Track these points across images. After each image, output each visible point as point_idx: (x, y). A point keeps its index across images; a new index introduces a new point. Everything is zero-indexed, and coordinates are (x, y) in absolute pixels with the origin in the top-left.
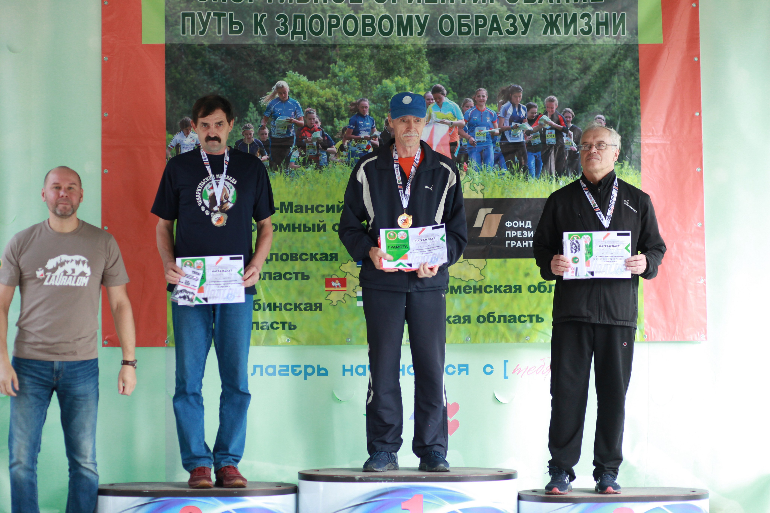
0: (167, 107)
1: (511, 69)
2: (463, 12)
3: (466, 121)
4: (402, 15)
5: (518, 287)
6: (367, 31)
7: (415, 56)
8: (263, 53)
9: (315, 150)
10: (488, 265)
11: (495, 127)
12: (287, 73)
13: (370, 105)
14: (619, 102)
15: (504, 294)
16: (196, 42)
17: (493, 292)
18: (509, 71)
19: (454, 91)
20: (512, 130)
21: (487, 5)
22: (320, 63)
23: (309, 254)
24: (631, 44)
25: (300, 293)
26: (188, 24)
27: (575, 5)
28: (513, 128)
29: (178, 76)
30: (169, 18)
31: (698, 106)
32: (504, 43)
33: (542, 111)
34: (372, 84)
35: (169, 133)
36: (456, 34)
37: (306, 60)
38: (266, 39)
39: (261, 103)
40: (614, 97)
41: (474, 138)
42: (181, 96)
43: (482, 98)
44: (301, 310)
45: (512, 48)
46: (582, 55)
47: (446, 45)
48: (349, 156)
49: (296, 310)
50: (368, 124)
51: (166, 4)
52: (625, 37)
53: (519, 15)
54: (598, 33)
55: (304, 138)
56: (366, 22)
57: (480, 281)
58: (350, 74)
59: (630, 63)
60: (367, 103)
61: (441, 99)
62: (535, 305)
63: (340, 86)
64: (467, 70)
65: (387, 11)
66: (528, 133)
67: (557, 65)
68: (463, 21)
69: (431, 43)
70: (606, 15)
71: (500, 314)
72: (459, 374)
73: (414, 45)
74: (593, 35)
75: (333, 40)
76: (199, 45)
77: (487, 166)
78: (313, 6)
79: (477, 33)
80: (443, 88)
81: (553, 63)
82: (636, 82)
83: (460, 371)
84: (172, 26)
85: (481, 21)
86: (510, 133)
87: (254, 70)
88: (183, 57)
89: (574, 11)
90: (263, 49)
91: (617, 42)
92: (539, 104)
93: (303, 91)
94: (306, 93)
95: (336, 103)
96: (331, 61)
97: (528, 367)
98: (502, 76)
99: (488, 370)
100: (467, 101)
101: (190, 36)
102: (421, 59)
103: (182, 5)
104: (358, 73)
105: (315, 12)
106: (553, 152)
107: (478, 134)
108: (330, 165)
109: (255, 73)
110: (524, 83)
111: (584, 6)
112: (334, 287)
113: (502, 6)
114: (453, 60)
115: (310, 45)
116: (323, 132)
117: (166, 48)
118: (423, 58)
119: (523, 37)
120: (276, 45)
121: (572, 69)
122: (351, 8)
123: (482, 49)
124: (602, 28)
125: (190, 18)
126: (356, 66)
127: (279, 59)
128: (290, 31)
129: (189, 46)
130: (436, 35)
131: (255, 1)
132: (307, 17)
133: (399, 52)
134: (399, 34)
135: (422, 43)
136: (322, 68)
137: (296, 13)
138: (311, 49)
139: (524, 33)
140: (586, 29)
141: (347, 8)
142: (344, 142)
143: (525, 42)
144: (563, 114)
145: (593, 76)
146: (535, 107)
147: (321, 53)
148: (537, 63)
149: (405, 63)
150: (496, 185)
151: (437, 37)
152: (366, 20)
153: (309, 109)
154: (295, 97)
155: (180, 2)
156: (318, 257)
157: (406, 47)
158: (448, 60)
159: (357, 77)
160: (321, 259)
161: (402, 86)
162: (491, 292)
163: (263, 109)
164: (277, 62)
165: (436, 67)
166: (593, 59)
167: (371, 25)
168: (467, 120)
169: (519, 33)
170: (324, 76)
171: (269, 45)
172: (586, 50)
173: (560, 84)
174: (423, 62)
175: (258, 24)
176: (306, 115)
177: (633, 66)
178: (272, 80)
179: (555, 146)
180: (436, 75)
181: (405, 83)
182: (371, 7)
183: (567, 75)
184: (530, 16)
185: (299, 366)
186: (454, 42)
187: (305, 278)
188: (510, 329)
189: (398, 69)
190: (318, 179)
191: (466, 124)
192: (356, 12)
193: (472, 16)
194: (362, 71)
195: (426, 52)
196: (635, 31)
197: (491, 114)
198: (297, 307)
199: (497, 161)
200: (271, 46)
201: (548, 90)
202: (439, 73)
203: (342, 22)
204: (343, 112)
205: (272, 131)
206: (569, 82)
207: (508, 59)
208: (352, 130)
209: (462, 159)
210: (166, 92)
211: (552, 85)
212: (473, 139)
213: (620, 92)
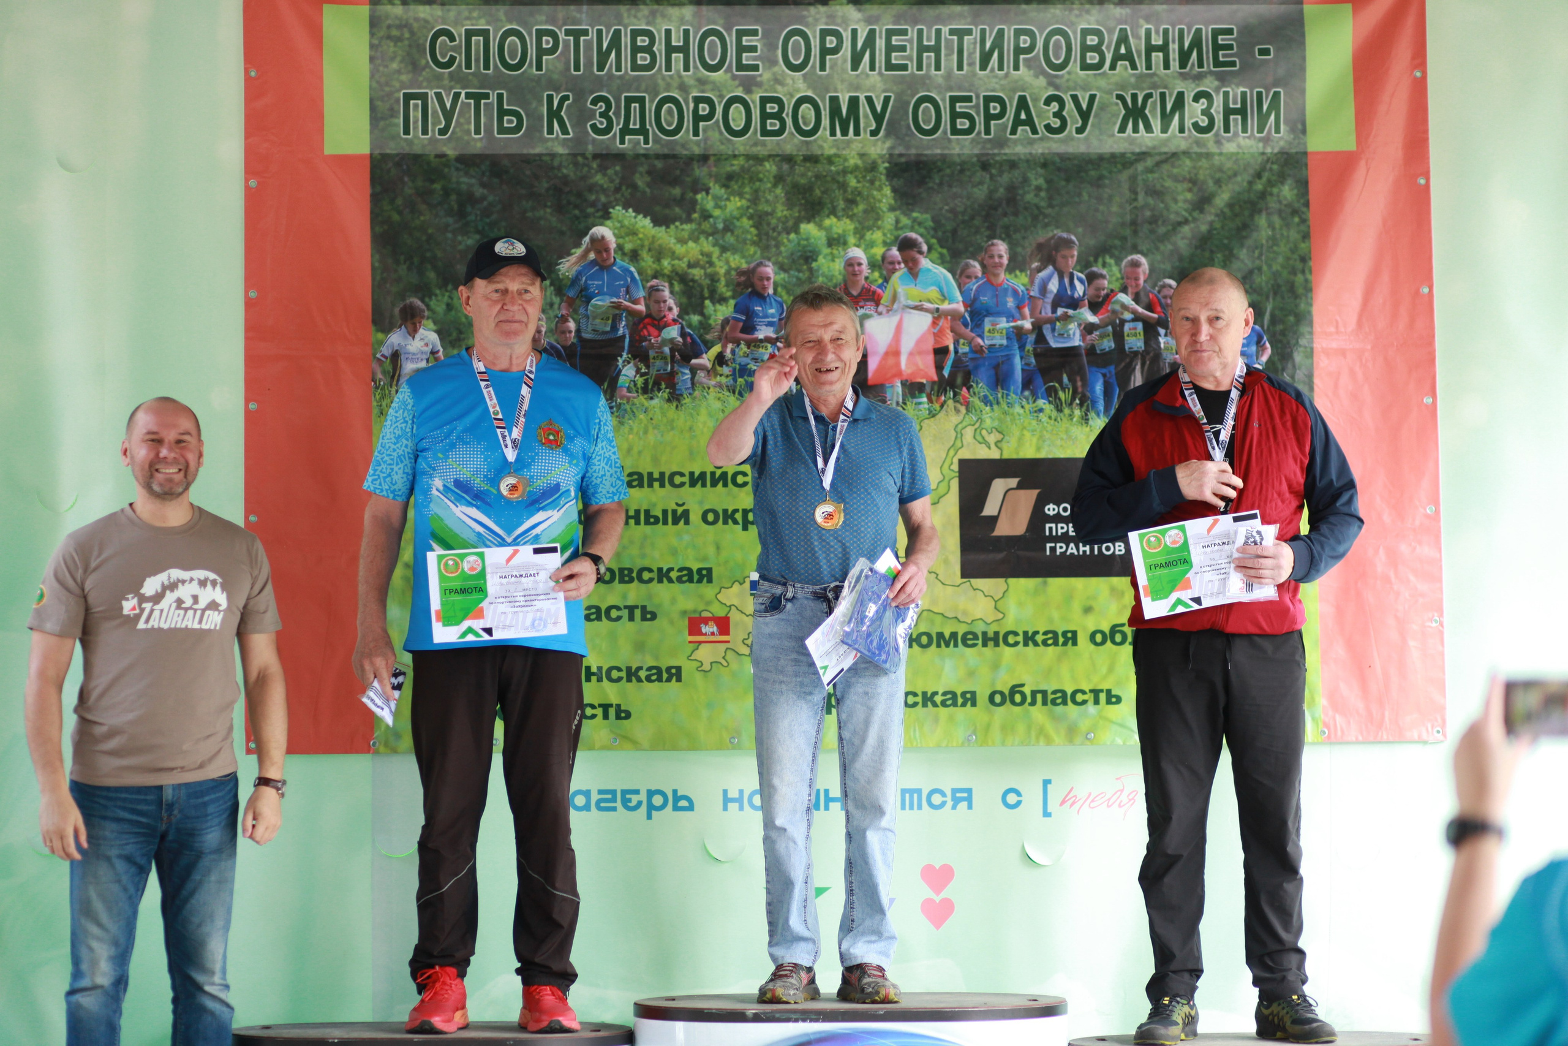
0: (373, 279)
1: (1055, 203)
2: (960, 89)
3: (965, 305)
4: (837, 98)
5: (1069, 635)
6: (769, 128)
7: (864, 177)
8: (565, 171)
9: (666, 364)
10: (1010, 590)
11: (1023, 318)
12: (611, 210)
13: (776, 274)
14: (1270, 267)
15: (1042, 647)
16: (430, 151)
17: (1021, 644)
18: (1051, 206)
19: (942, 247)
20: (1058, 324)
21: (1007, 75)
22: (677, 191)
23: (655, 570)
24: (1293, 151)
25: (639, 647)
26: (416, 115)
27: (1181, 74)
28: (1058, 319)
29: (396, 217)
30: (379, 103)
31: (1426, 274)
32: (1040, 151)
33: (1116, 286)
34: (779, 233)
35: (378, 331)
36: (945, 132)
37: (648, 185)
38: (570, 144)
39: (559, 270)
40: (1259, 258)
41: (983, 338)
42: (402, 258)
43: (997, 260)
44: (639, 680)
45: (1057, 159)
46: (1196, 175)
47: (926, 155)
48: (734, 375)
49: (629, 680)
50: (772, 311)
51: (372, 76)
52: (1281, 138)
53: (1072, 96)
54: (1227, 129)
55: (646, 340)
56: (768, 110)
57: (995, 624)
58: (735, 213)
59: (1291, 190)
60: (769, 270)
61: (915, 262)
62: (1104, 670)
63: (717, 236)
64: (969, 203)
65: (809, 87)
66: (1089, 329)
67: (1146, 193)
68: (961, 107)
69: (897, 152)
70: (1244, 94)
71: (1034, 689)
72: (954, 807)
73: (862, 155)
74: (1217, 135)
75: (702, 145)
76: (437, 156)
77: (1007, 395)
78: (663, 78)
79: (987, 132)
80: (920, 239)
81: (1139, 190)
82: (1303, 228)
83: (956, 801)
84: (382, 119)
85: (995, 108)
86: (1053, 330)
87: (546, 206)
88: (406, 179)
89: (1180, 86)
90: (565, 164)
91: (1264, 147)
92: (1111, 271)
93: (642, 246)
94: (650, 250)
95: (709, 270)
96: (698, 187)
97: (1090, 795)
98: (1037, 216)
99: (1011, 799)
100: (967, 266)
101: (419, 138)
102: (877, 183)
103: (404, 78)
104: (751, 211)
105: (667, 90)
106: (1138, 367)
107: (989, 331)
108: (696, 393)
109: (548, 210)
110: (1080, 230)
111: (1199, 77)
112: (705, 634)
113: (1037, 77)
114: (941, 184)
115: (658, 156)
116: (682, 328)
117: (372, 162)
118: (880, 180)
119: (1079, 139)
120: (590, 157)
121: (1176, 201)
122: (737, 82)
123: (997, 162)
124: (1235, 119)
125: (419, 102)
126: (748, 196)
127: (596, 184)
128: (616, 129)
129: (416, 158)
130: (907, 135)
131: (547, 69)
132: (652, 101)
133: (833, 168)
134: (833, 134)
135: (879, 151)
136: (680, 201)
137: (628, 92)
138: (659, 164)
139: (1080, 130)
140: (1204, 122)
141: (730, 82)
142: (724, 347)
143: (1082, 149)
144: (1159, 292)
145: (1217, 215)
146: (1103, 277)
147: (678, 172)
148: (1107, 190)
149: (845, 191)
150: (1025, 432)
151: (907, 139)
152: (768, 105)
153: (654, 282)
154: (627, 259)
155: (399, 72)
156: (674, 575)
157: (846, 160)
158: (931, 185)
159: (750, 218)
160: (679, 580)
161: (840, 236)
162: (1016, 644)
163: (564, 282)
164: (591, 189)
165: (906, 199)
166: (1218, 182)
167: (778, 116)
168: (969, 303)
169: (1070, 132)
170: (684, 216)
171: (575, 155)
172: (1204, 163)
173: (1152, 231)
174: (880, 189)
175: (554, 114)
176: (650, 294)
177: (1297, 195)
178: (582, 226)
179: (1144, 355)
180: (905, 215)
181: (844, 231)
182: (778, 81)
183: (1165, 213)
184: (1092, 98)
185: (637, 792)
186: (943, 148)
187: (649, 616)
188: (1056, 719)
189: (832, 202)
190: (673, 421)
191: (966, 310)
192: (748, 91)
193: (978, 97)
194: (760, 208)
195: (886, 168)
196: (1300, 126)
197: (1015, 292)
198: (632, 674)
199: (1027, 384)
200: (580, 159)
201: (1129, 244)
202: (912, 211)
203: (719, 110)
204: (723, 289)
205: (583, 327)
206: (1170, 228)
207: (1049, 182)
208: (741, 324)
209: (959, 380)
210: (372, 249)
211: (1135, 232)
212: (980, 341)
213: (1272, 247)
